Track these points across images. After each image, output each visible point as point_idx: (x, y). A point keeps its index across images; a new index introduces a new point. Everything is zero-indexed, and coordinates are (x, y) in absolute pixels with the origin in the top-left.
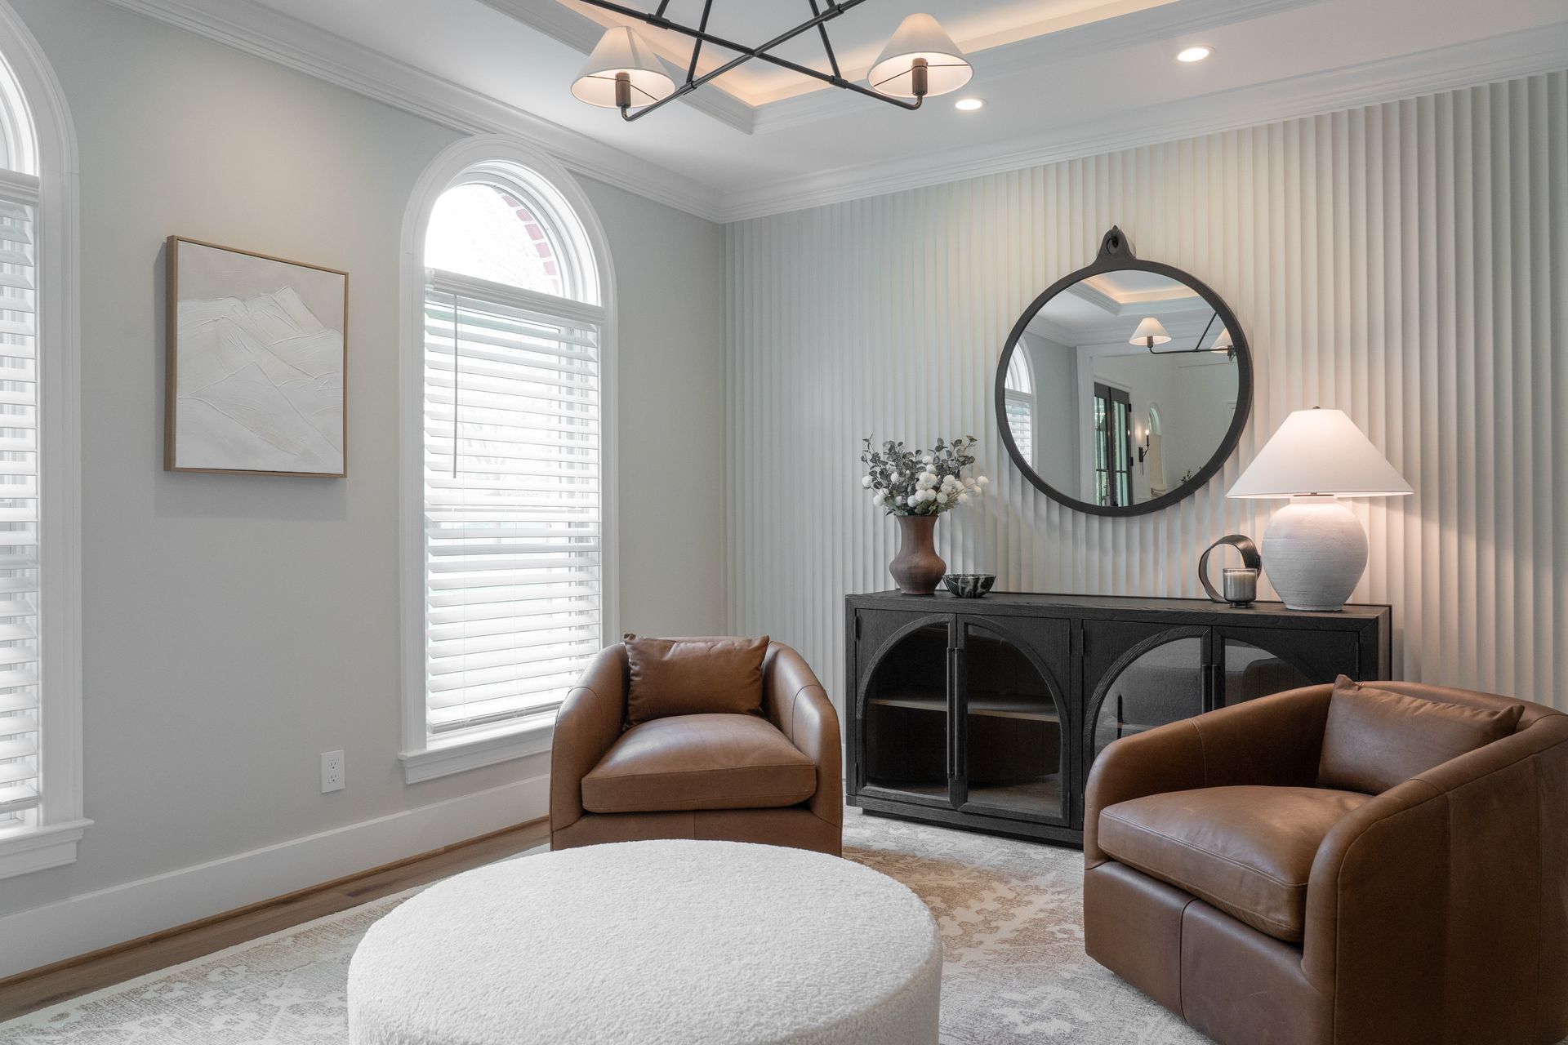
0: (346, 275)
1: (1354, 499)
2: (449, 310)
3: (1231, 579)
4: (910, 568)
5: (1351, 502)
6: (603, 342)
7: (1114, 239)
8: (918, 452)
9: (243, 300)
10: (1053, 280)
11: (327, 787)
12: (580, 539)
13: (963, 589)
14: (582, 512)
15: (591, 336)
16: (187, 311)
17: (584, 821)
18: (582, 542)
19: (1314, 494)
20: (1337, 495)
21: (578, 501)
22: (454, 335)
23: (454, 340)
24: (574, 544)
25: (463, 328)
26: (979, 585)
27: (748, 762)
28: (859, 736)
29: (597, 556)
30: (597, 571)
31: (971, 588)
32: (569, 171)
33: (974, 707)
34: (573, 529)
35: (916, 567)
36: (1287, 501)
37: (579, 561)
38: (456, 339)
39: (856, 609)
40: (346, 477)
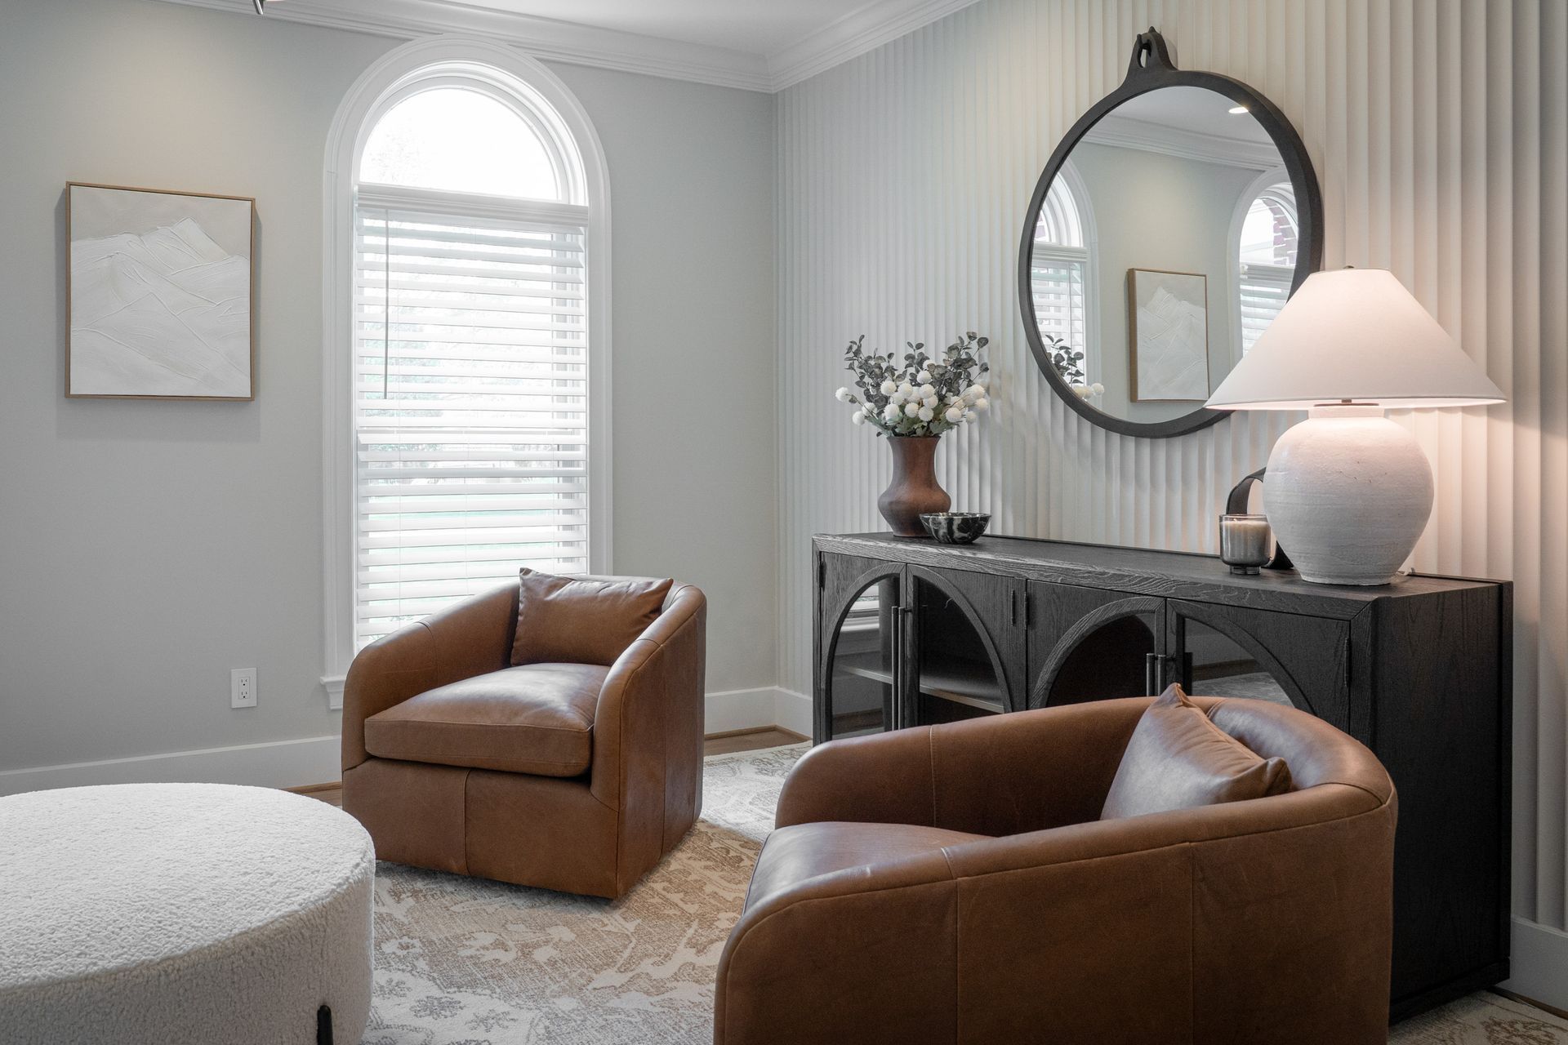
0: (252, 201)
1: (1465, 409)
2: (381, 224)
3: (1227, 530)
4: (891, 503)
5: (1459, 415)
6: (591, 243)
7: (1151, 46)
8: (890, 356)
9: (140, 235)
10: (1085, 108)
11: (237, 702)
12: (569, 463)
13: (936, 531)
14: (572, 433)
15: (581, 240)
16: (79, 249)
17: (367, 765)
18: (571, 466)
19: (1347, 402)
20: (1385, 405)
21: (569, 422)
22: (385, 250)
23: (385, 256)
24: (561, 468)
25: (394, 242)
26: (955, 527)
27: (519, 721)
28: (823, 708)
29: (584, 481)
30: (584, 498)
31: (945, 531)
32: (538, 59)
33: (927, 685)
34: (561, 453)
35: (898, 502)
36: (1305, 415)
37: (568, 487)
38: (387, 253)
39: (821, 552)
40: (253, 400)
